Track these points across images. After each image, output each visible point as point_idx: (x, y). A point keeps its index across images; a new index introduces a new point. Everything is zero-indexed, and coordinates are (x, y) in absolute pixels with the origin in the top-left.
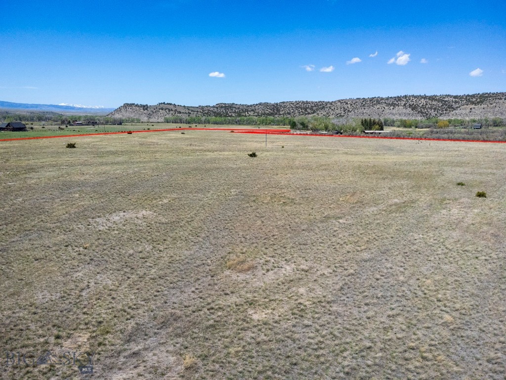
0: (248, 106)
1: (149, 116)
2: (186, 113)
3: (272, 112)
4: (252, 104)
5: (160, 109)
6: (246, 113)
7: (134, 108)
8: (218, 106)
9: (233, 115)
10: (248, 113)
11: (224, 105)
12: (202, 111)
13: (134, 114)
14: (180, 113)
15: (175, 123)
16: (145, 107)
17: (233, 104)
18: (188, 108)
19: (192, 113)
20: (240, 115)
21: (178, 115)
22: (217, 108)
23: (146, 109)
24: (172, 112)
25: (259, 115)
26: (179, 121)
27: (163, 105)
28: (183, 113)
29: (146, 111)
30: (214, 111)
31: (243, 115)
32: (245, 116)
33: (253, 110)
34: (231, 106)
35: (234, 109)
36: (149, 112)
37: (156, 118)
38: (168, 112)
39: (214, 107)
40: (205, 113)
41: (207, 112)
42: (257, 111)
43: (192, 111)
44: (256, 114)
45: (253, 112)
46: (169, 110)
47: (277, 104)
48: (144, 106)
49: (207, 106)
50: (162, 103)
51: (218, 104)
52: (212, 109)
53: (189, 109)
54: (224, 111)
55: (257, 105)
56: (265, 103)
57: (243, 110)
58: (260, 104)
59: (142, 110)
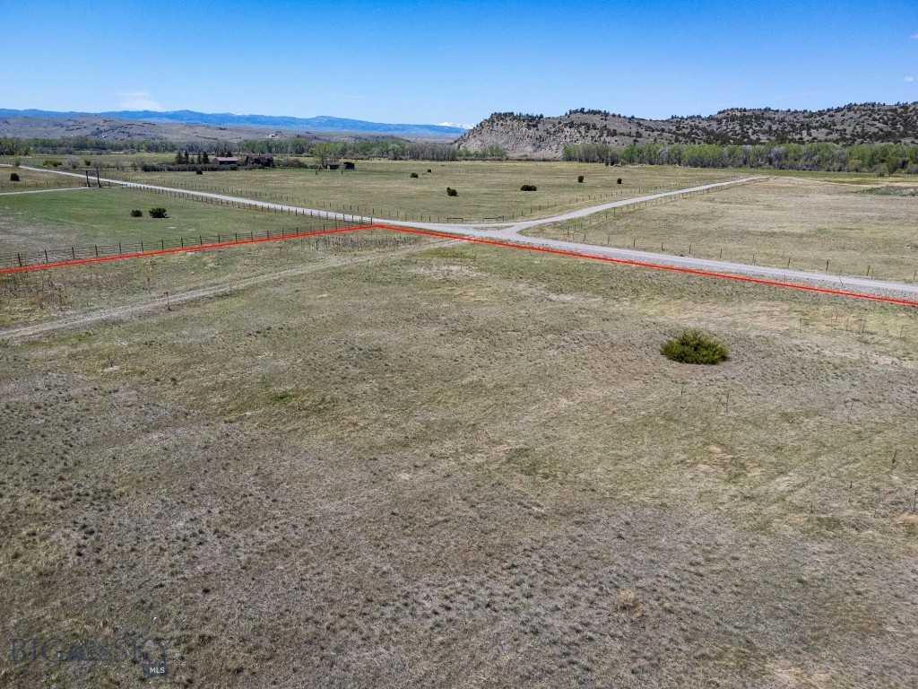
0: (812, 115)
1: (539, 142)
2: (629, 135)
3: (887, 128)
4: (824, 107)
5: (566, 125)
6: (804, 133)
7: (509, 122)
8: (722, 115)
9: (764, 139)
10: (810, 134)
11: (738, 114)
12: (674, 129)
13: (505, 138)
14: (614, 133)
15: (587, 161)
16: (533, 121)
17: (768, 110)
18: (639, 123)
19: (645, 134)
20: (782, 139)
21: (608, 139)
22: (719, 121)
23: (535, 126)
24: (593, 132)
25: (844, 139)
26: (597, 157)
27: (578, 115)
28: (622, 134)
29: (532, 131)
30: (709, 129)
31: (793, 140)
32: (801, 141)
33: (825, 126)
34: (760, 116)
35: (768, 123)
36: (538, 134)
37: (554, 148)
38: (583, 132)
39: (711, 118)
40: (684, 135)
41: (686, 131)
42: (839, 127)
43: (648, 128)
44: (835, 136)
45: (825, 131)
46: (588, 128)
47: (905, 107)
48: (532, 118)
49: (691, 118)
50: (576, 111)
51: (724, 111)
52: (705, 124)
53: (640, 125)
54: (738, 128)
55: (838, 110)
56: (865, 105)
57: (793, 126)
58: (850, 108)
59: (524, 129)
